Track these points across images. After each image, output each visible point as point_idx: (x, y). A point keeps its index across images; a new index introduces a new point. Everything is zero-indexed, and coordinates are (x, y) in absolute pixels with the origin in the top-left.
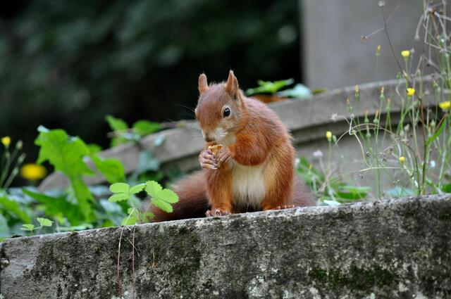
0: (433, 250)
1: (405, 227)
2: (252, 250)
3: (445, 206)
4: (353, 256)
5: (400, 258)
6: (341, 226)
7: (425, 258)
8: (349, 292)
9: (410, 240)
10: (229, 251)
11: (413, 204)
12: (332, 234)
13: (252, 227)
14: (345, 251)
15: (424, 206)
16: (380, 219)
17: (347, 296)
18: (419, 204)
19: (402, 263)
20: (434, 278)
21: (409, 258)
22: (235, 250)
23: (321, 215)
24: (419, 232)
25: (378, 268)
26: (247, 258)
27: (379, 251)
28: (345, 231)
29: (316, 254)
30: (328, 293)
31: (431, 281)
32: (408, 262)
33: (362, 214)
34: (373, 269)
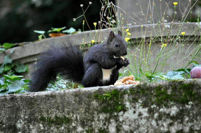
0: (85, 110)
1: (75, 101)
2: (18, 109)
3: (89, 93)
4: (56, 112)
5: (73, 113)
6: (52, 100)
7: (82, 113)
8: (54, 126)
9: (77, 106)
10: (9, 109)
11: (78, 92)
12: (48, 103)
13: (18, 100)
14: (53, 110)
15: (82, 92)
16: (66, 97)
17: (53, 127)
18: (80, 92)
19: (74, 115)
20: (85, 121)
21: (76, 113)
22: (12, 109)
23: (44, 96)
24: (80, 103)
25: (65, 117)
26: (16, 112)
27: (65, 110)
28: (53, 102)
29: (42, 111)
30: (46, 126)
31: (84, 122)
32: (76, 115)
33: (59, 95)
34: (63, 117)
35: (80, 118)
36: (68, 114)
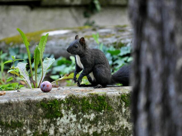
35: (30, 122)
36: (21, 119)
